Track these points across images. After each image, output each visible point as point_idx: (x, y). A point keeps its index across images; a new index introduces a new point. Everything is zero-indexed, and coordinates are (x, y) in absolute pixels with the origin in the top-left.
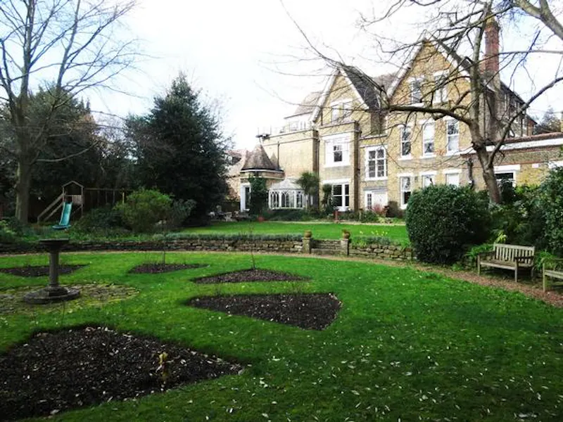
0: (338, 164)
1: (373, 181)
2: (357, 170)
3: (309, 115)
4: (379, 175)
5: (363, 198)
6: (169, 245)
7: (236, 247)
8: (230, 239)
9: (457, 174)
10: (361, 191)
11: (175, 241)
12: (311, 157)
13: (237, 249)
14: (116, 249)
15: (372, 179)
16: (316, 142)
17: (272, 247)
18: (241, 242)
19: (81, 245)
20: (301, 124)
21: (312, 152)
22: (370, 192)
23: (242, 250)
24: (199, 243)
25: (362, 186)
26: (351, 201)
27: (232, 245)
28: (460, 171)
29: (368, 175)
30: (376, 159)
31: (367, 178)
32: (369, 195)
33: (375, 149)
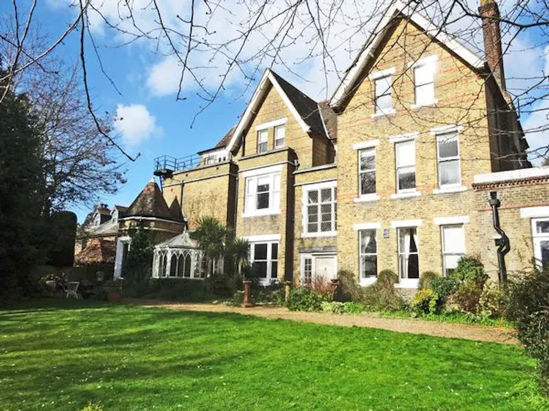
0: (263, 212)
1: (314, 238)
4: (323, 230)
5: (299, 265)
10: (296, 253)
15: (313, 235)
16: (234, 180)
22: (309, 256)
25: (297, 245)
26: (281, 269)
28: (464, 218)
29: (305, 228)
30: (319, 203)
31: (306, 234)
32: (308, 261)
33: (318, 187)
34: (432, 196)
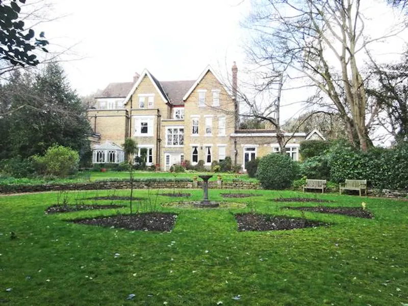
0: (144, 135)
1: (170, 148)
2: (159, 140)
3: (123, 99)
4: (174, 144)
5: (164, 158)
6: (105, 186)
7: (149, 186)
8: (146, 181)
9: (224, 146)
10: (162, 153)
11: (109, 183)
12: (124, 128)
13: (150, 187)
14: (70, 189)
15: (169, 146)
16: (128, 119)
17: (173, 186)
18: (153, 183)
19: (46, 186)
20: (110, 104)
21: (124, 125)
22: (168, 154)
23: (154, 188)
24: (125, 184)
25: (162, 150)
26: (154, 159)
27: (146, 185)
28: (226, 145)
29: (167, 143)
30: (173, 134)
31: (166, 146)
32: (168, 156)
33: (173, 128)
34: (217, 137)
